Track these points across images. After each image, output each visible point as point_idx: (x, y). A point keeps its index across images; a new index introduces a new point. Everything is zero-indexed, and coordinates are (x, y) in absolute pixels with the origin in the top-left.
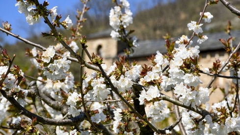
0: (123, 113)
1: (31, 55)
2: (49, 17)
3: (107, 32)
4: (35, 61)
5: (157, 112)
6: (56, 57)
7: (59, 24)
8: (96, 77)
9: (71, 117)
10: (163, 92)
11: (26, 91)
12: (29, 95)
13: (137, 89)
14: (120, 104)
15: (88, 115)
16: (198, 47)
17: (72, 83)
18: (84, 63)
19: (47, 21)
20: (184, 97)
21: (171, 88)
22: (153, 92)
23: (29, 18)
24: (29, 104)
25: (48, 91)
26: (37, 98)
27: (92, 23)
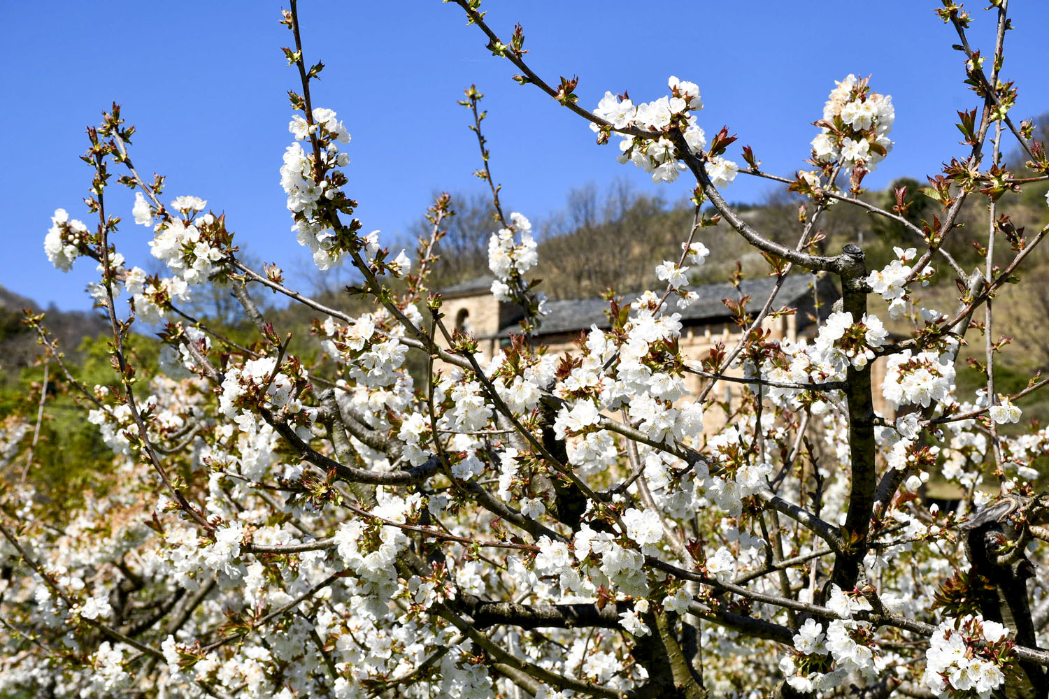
0: (520, 460)
1: (322, 333)
2: (361, 253)
3: (480, 282)
4: (331, 346)
5: (591, 455)
6: (376, 339)
7: (382, 267)
8: (463, 380)
9: (407, 466)
10: (605, 412)
11: (314, 412)
12: (321, 419)
13: (549, 407)
14: (512, 438)
15: (444, 460)
16: (678, 316)
17: (408, 391)
18: (435, 350)
19: (357, 262)
20: (649, 423)
21: (623, 404)
22: (584, 413)
23: (321, 255)
24: (318, 438)
25: (359, 410)
26: (336, 424)
27: (446, 264)
